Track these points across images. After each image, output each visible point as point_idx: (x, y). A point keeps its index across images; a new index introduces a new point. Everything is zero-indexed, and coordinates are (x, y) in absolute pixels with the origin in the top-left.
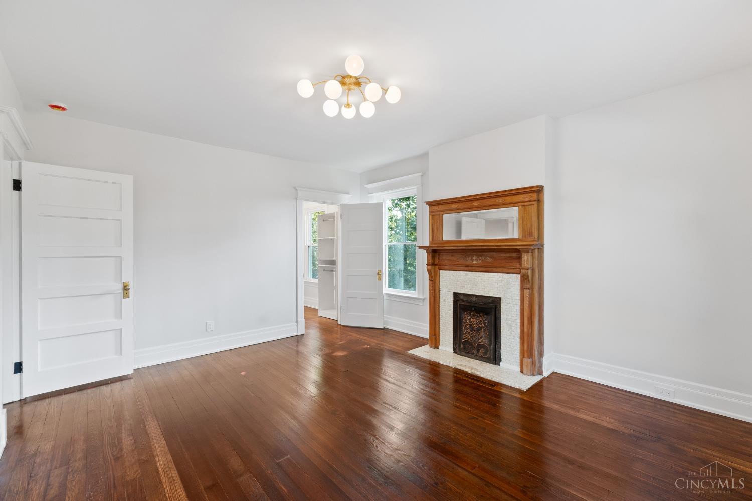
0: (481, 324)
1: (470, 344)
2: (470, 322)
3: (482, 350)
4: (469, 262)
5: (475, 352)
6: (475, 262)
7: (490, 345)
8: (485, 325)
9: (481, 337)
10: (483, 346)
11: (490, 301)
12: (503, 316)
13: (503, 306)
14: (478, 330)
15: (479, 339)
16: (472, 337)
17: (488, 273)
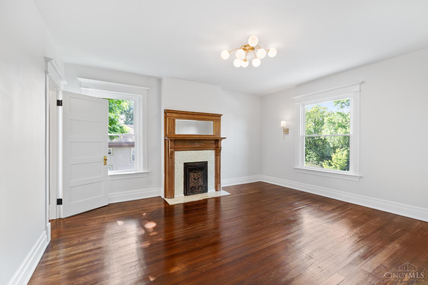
0: (199, 176)
1: (195, 187)
2: (194, 176)
3: (200, 188)
4: (193, 146)
5: (197, 190)
6: (196, 146)
7: (204, 185)
8: (201, 176)
9: (200, 182)
10: (201, 186)
11: (204, 163)
12: (208, 170)
13: (209, 165)
14: (198, 179)
15: (198, 183)
16: (194, 184)
17: (202, 151)
